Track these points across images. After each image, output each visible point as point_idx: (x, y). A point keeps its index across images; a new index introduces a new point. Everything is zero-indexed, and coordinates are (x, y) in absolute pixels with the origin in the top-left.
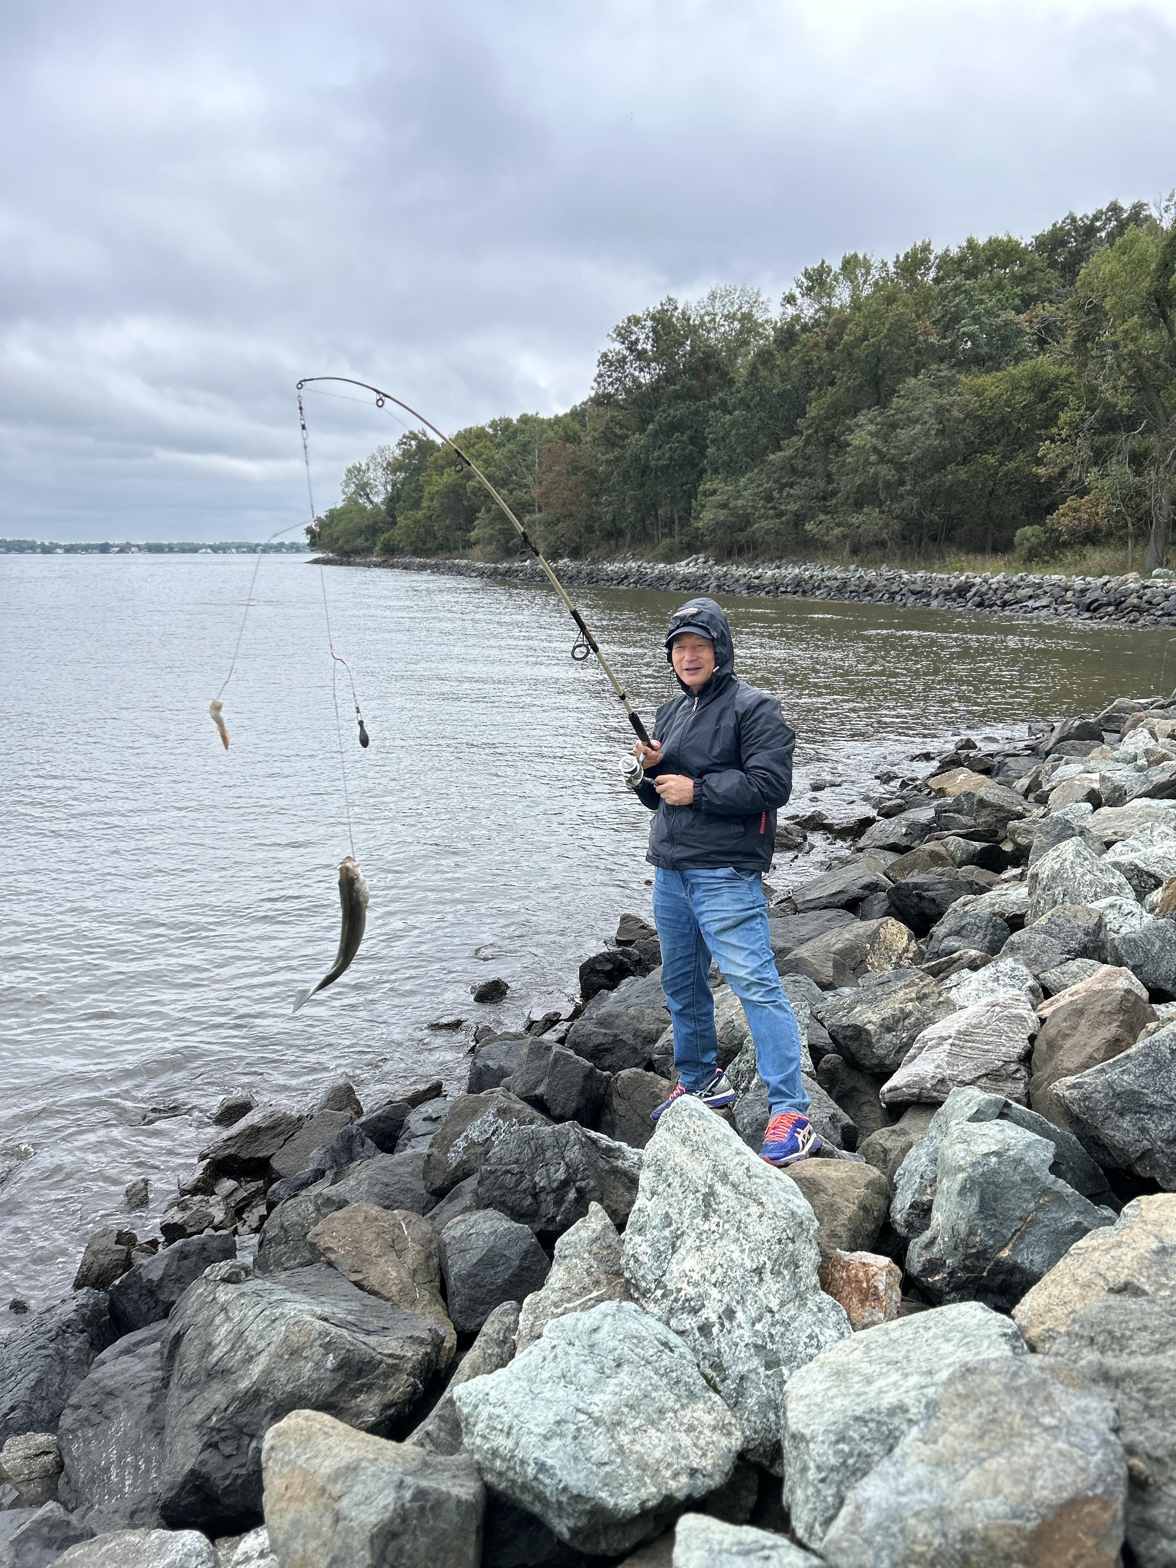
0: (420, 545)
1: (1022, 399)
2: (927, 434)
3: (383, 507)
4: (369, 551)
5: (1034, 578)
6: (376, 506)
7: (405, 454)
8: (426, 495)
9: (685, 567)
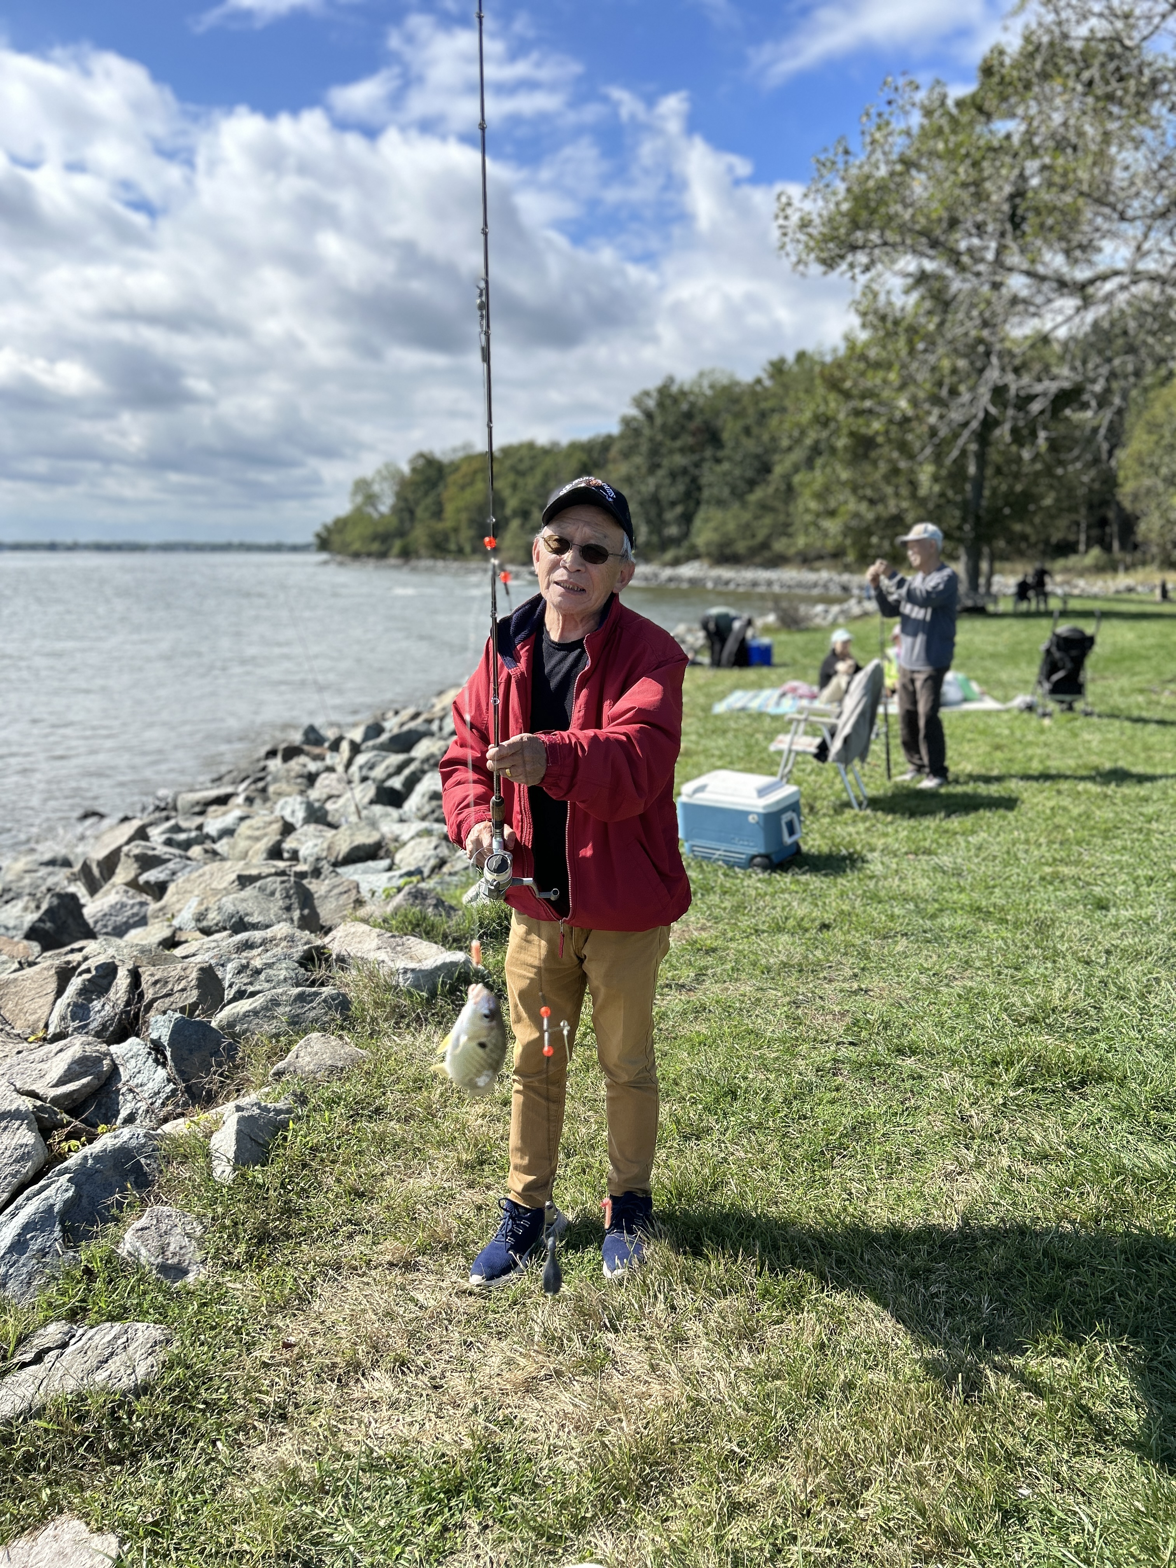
3: (392, 516)
4: (384, 555)
6: (382, 516)
7: (414, 470)
8: (449, 509)
9: (688, 571)
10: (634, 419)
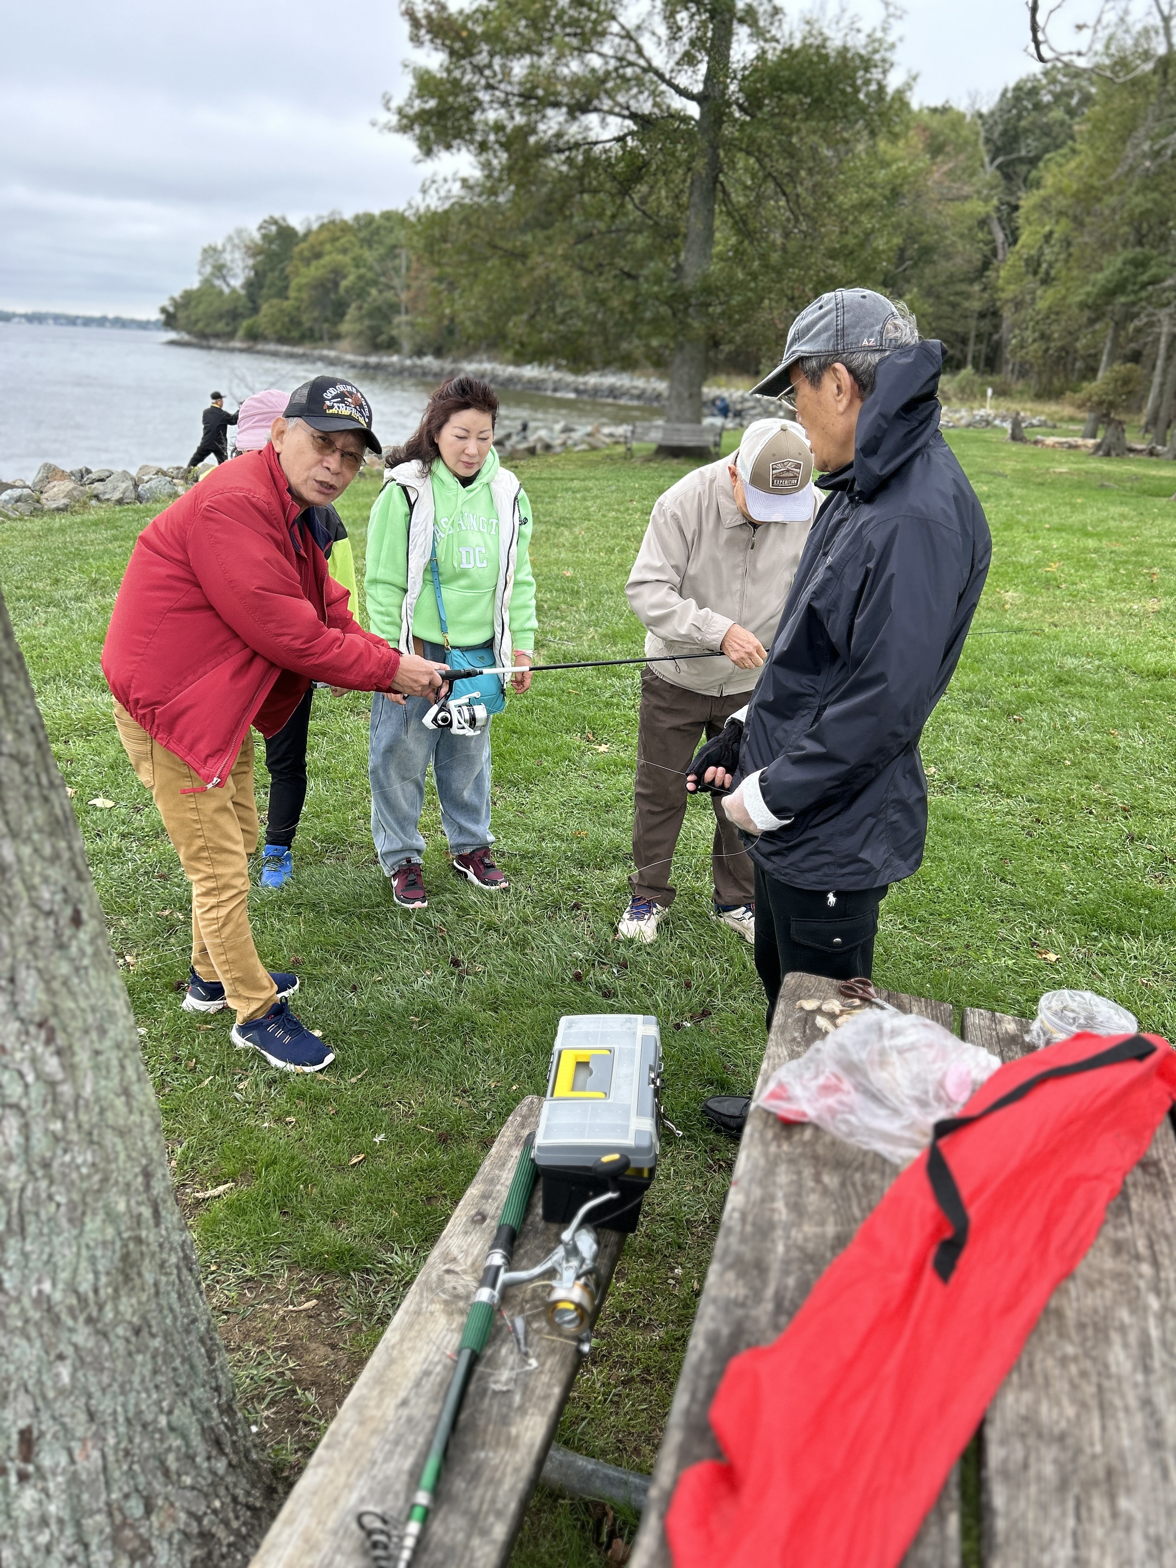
0: (284, 333)
3: (243, 292)
4: (231, 336)
6: (234, 291)
7: (266, 238)
8: (293, 286)
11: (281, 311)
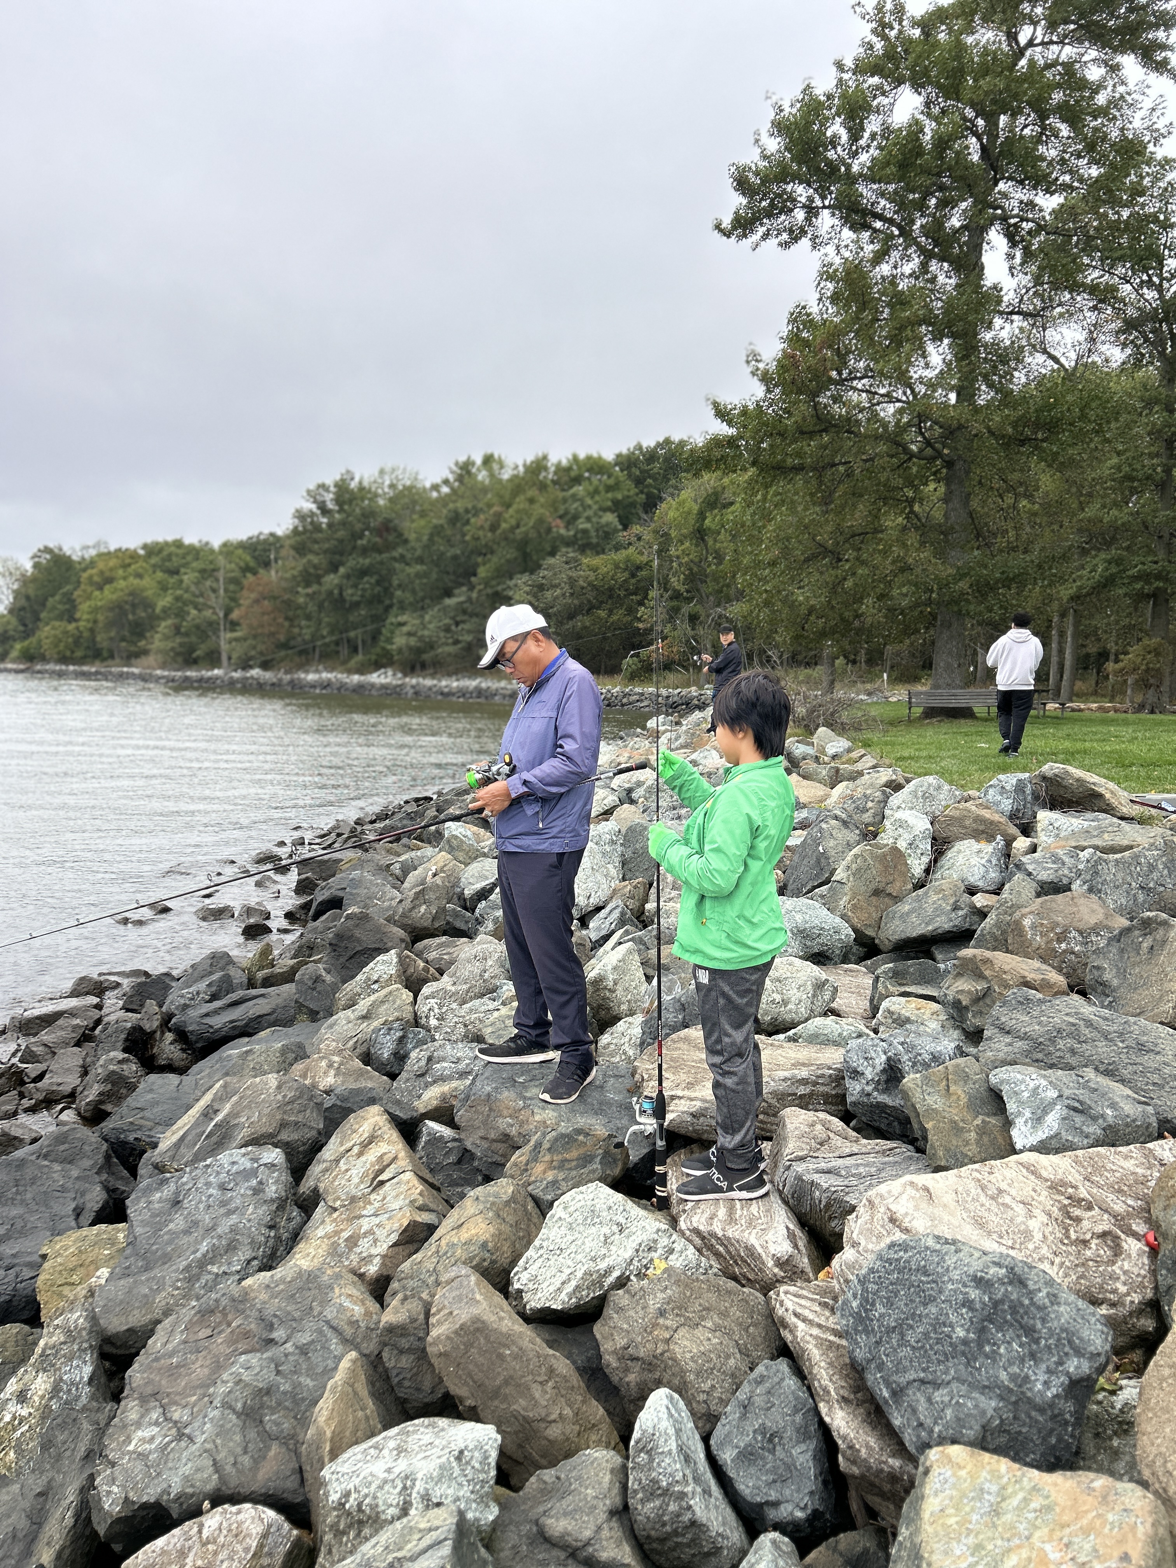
0: (68, 654)
1: (622, 576)
2: (564, 595)
3: (8, 615)
5: (638, 690)
7: (36, 566)
8: (84, 609)
9: (377, 678)
10: (312, 514)
11: (66, 632)
